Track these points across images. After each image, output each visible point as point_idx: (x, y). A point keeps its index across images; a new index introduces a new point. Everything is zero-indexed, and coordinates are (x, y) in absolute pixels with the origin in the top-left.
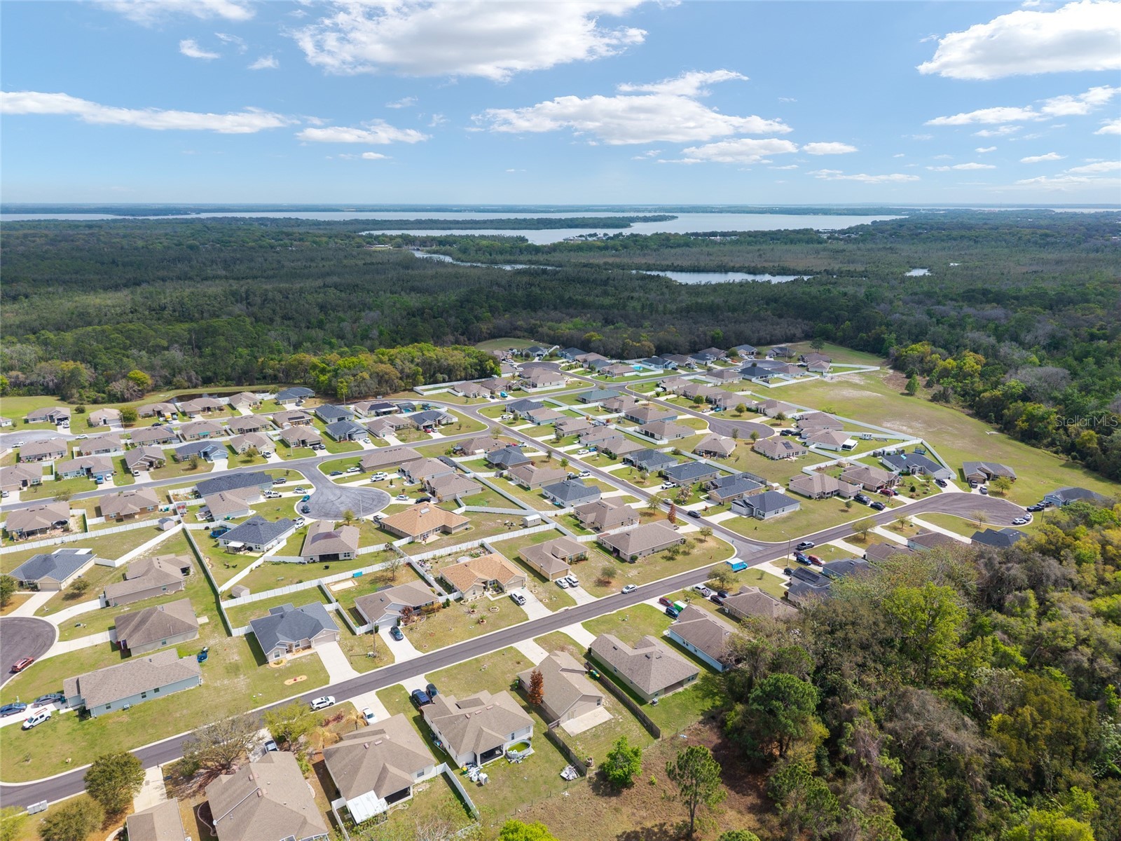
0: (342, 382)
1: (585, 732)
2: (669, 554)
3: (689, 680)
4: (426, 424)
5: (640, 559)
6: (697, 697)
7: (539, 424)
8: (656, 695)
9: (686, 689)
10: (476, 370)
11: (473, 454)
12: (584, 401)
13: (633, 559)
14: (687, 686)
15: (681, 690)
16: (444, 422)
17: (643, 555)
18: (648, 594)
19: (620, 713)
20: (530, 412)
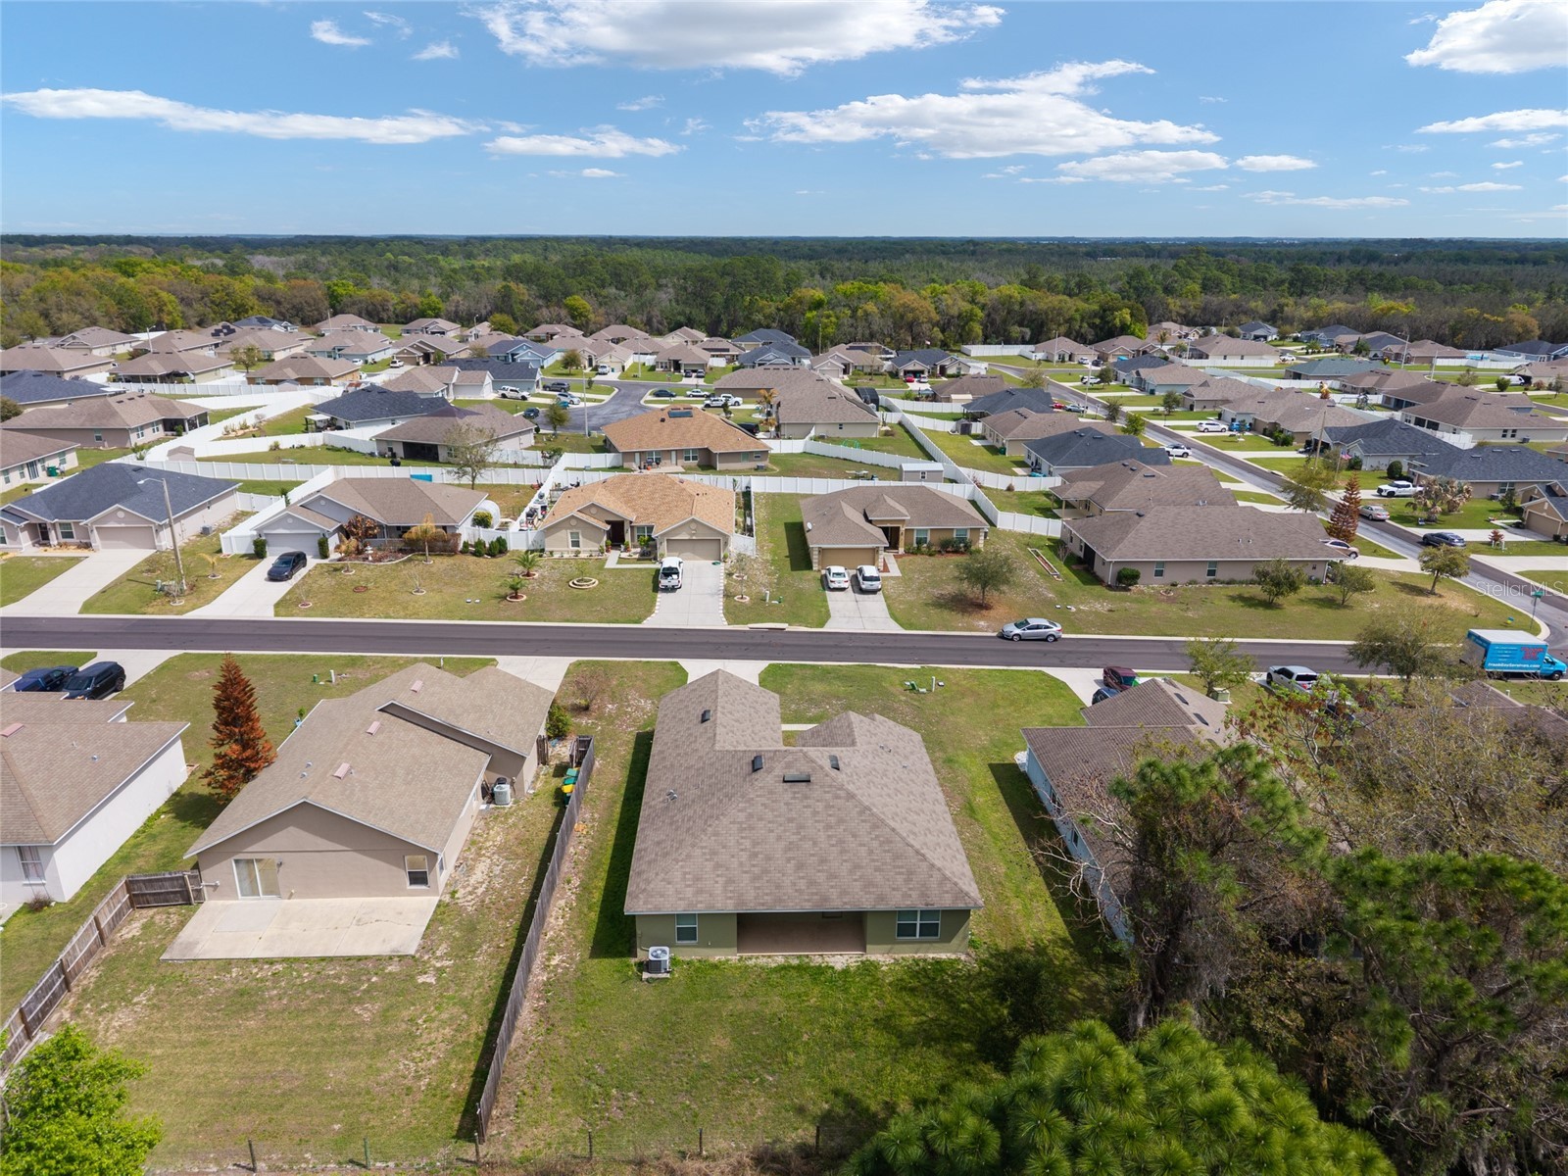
0: (828, 317)
1: (228, 964)
2: (1256, 591)
3: (906, 931)
4: (911, 367)
5: (1144, 586)
6: (886, 1023)
7: (1152, 392)
8: (687, 934)
9: (868, 968)
10: (1092, 326)
11: (948, 400)
12: (1297, 376)
13: (1126, 579)
14: (883, 957)
15: (841, 960)
16: (951, 371)
17: (1170, 575)
18: (1077, 656)
19: (465, 948)
20: (1141, 370)
